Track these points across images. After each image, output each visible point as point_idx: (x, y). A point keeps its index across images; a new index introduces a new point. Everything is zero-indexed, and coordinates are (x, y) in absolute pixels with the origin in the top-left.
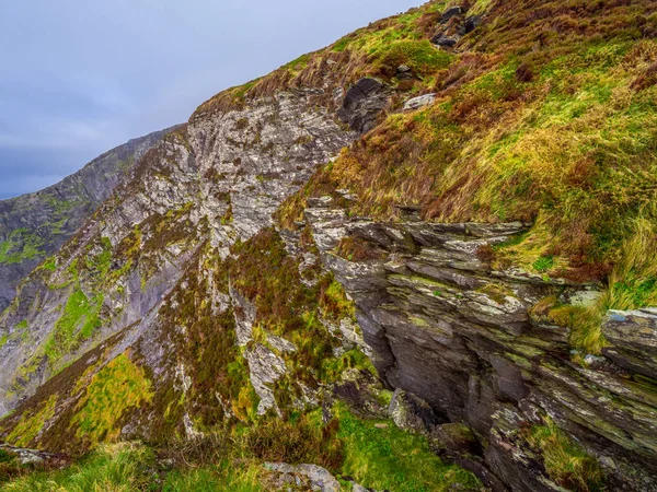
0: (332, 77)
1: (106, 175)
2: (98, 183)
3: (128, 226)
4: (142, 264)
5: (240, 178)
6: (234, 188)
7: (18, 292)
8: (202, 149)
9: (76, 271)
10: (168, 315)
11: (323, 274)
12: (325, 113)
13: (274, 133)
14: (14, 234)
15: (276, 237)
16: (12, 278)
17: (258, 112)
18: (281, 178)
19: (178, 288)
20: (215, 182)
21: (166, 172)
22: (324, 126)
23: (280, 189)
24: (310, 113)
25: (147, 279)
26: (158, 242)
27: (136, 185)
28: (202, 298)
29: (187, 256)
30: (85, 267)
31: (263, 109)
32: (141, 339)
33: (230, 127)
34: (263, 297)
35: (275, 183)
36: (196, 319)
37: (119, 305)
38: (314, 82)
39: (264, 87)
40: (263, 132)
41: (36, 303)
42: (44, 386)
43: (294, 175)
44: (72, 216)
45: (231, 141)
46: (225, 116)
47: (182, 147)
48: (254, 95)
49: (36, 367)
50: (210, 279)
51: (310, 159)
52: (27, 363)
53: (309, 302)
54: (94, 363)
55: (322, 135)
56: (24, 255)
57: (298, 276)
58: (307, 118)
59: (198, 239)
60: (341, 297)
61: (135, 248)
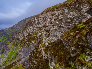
0: (79, 3)
1: (21, 25)
2: (19, 27)
3: (24, 36)
4: (26, 45)
5: (53, 27)
6: (51, 29)
7: (3, 48)
8: (43, 20)
9: (13, 45)
10: (31, 57)
11: (77, 53)
12: (77, 12)
13: (63, 17)
14: (3, 36)
15: (61, 42)
16: (2, 45)
17: (59, 12)
18: (64, 27)
19: (34, 51)
20: (46, 28)
21: (33, 25)
22: (76, 15)
23: (63, 30)
24: (73, 12)
25: (26, 48)
26: (29, 40)
27: (26, 28)
28: (40, 54)
29: (35, 44)
30: (15, 44)
31: (60, 11)
32: (25, 62)
33: (50, 15)
34: (59, 57)
35: (62, 29)
36: (38, 59)
37: (20, 53)
38: (74, 5)
39: (60, 6)
40: (59, 16)
41: (5, 51)
42: (5, 68)
43: (67, 27)
44: (13, 33)
45: (50, 19)
46: (49, 13)
47: (36, 20)
48: (58, 8)
49: (4, 64)
50: (42, 50)
51: (72, 23)
52: (2, 62)
53: (73, 60)
54: (14, 65)
55: (76, 17)
56: (4, 40)
57: (69, 53)
58: (72, 13)
59: (38, 40)
60: (84, 60)
61: (25, 41)
